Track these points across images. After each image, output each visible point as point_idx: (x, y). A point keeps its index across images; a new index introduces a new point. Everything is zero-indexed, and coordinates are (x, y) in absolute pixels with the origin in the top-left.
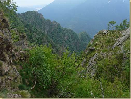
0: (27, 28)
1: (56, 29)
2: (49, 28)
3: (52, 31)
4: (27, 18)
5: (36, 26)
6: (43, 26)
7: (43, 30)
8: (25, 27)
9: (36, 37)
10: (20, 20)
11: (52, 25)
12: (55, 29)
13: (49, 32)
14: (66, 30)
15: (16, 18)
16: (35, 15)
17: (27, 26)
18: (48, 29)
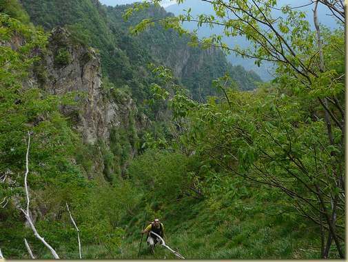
0: (123, 49)
1: (211, 65)
2: (189, 60)
3: (196, 68)
4: (131, 21)
5: (152, 48)
6: (171, 51)
7: (171, 61)
8: (119, 46)
9: (145, 77)
10: (106, 22)
11: (199, 52)
12: (207, 63)
13: (186, 70)
14: (241, 73)
15: (98, 16)
16: (153, 16)
17: (125, 42)
18: (185, 61)
